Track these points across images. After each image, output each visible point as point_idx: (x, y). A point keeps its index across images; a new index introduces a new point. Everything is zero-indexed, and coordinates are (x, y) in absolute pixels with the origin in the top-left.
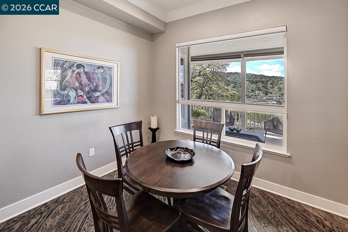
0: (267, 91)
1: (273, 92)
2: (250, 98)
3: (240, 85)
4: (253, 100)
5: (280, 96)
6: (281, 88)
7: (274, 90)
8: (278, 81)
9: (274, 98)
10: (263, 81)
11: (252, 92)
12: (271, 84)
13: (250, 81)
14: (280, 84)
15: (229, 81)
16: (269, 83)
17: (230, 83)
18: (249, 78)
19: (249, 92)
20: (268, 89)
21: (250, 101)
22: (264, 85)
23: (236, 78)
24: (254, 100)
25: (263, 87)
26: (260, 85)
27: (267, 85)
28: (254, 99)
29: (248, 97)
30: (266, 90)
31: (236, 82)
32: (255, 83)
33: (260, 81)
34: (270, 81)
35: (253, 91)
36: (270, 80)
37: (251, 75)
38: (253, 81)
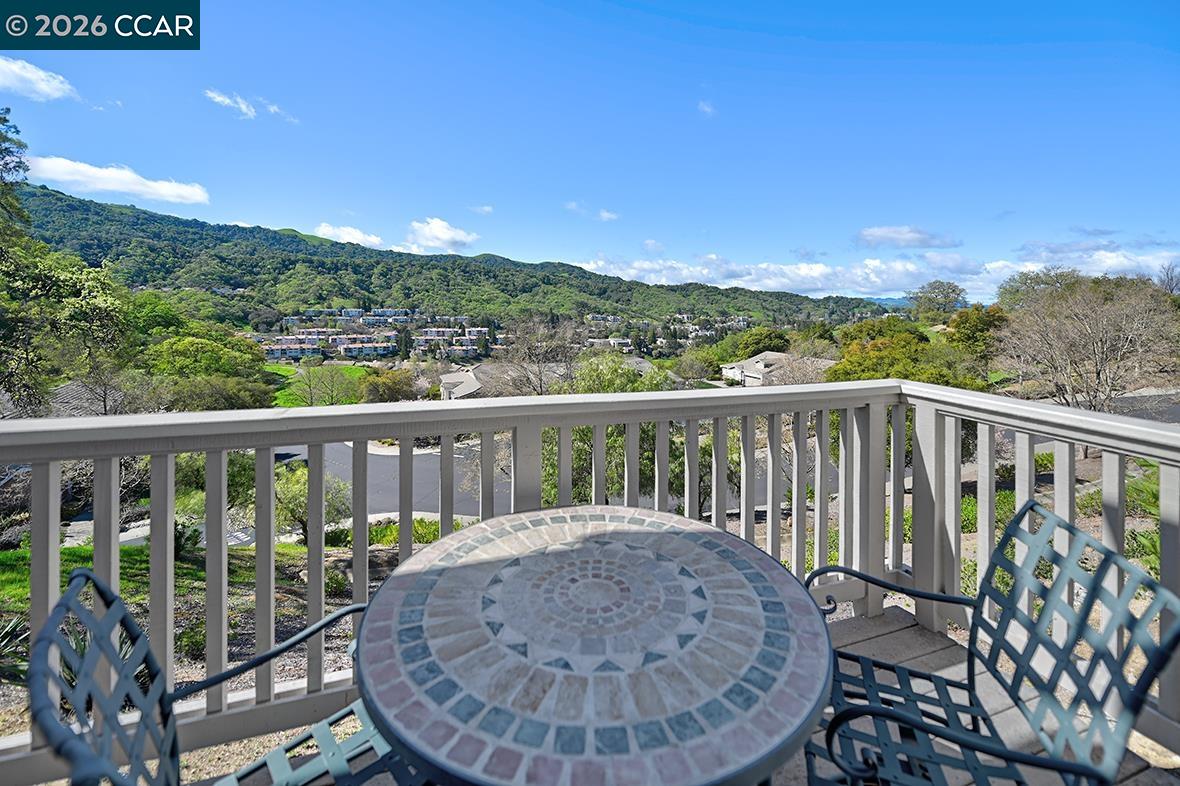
0: (369, 299)
1: (389, 302)
2: (309, 324)
3: (270, 277)
4: (320, 330)
5: (406, 314)
6: (410, 289)
7: (390, 296)
8: (403, 267)
9: (390, 320)
10: (358, 265)
11: (319, 303)
12: (384, 275)
13: (311, 262)
14: (409, 275)
15: (223, 260)
16: (376, 271)
17: (230, 267)
18: (310, 254)
19: (306, 303)
20: (373, 293)
21: (310, 333)
22: (359, 277)
23: (255, 250)
24: (324, 330)
25: (358, 283)
26: (348, 278)
27: (370, 276)
28: (326, 326)
29: (302, 321)
30: (367, 294)
31: (255, 266)
32: (329, 270)
33: (347, 265)
34: (380, 267)
35: (321, 298)
36: (378, 263)
37: (316, 243)
38: (322, 264)
